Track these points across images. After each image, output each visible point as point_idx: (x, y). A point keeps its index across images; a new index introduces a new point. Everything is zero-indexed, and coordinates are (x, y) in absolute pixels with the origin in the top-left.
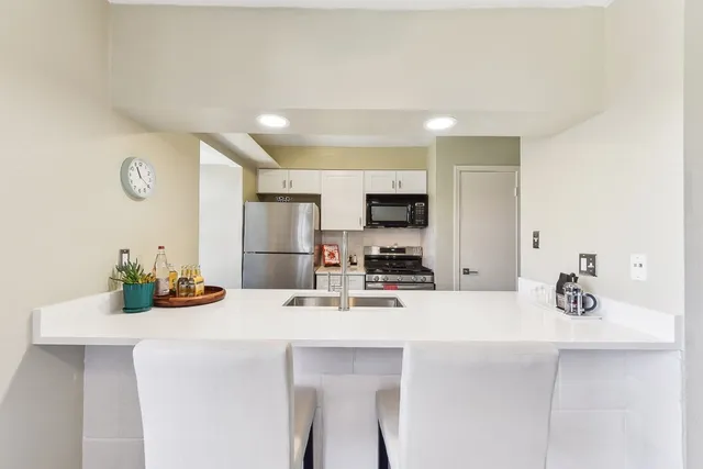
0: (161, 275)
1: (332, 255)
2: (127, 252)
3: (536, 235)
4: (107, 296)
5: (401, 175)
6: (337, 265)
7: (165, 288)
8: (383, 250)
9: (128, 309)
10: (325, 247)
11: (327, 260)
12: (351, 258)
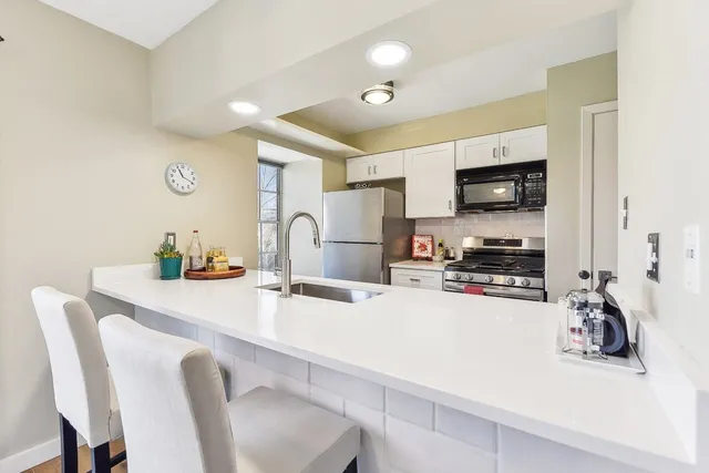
0: (195, 254)
1: (424, 247)
2: (174, 234)
3: (626, 200)
4: (150, 266)
5: (506, 138)
6: (429, 259)
7: (198, 265)
8: (487, 242)
9: (164, 277)
10: (416, 239)
11: (417, 252)
12: (447, 251)
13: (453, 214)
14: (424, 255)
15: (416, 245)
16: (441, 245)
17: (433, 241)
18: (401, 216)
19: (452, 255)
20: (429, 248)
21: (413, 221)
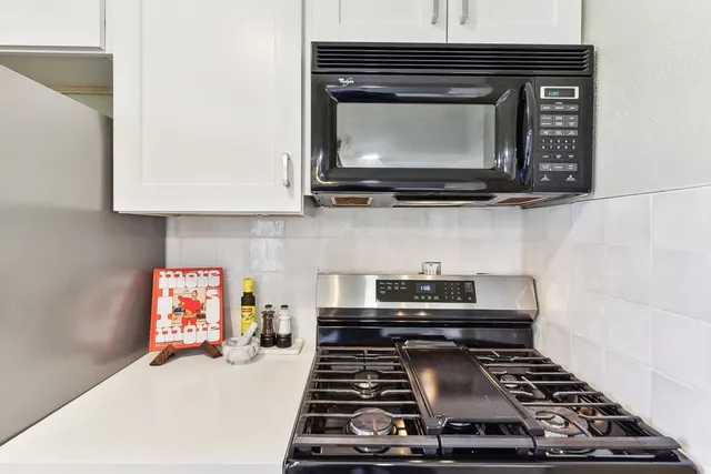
1: (191, 310)
6: (209, 351)
10: (164, 282)
11: (166, 330)
12: (269, 317)
13: (296, 206)
14: (191, 337)
15: (164, 305)
16: (248, 299)
17: (223, 289)
18: (96, 204)
19: (283, 330)
20: (212, 311)
21: (156, 224)
